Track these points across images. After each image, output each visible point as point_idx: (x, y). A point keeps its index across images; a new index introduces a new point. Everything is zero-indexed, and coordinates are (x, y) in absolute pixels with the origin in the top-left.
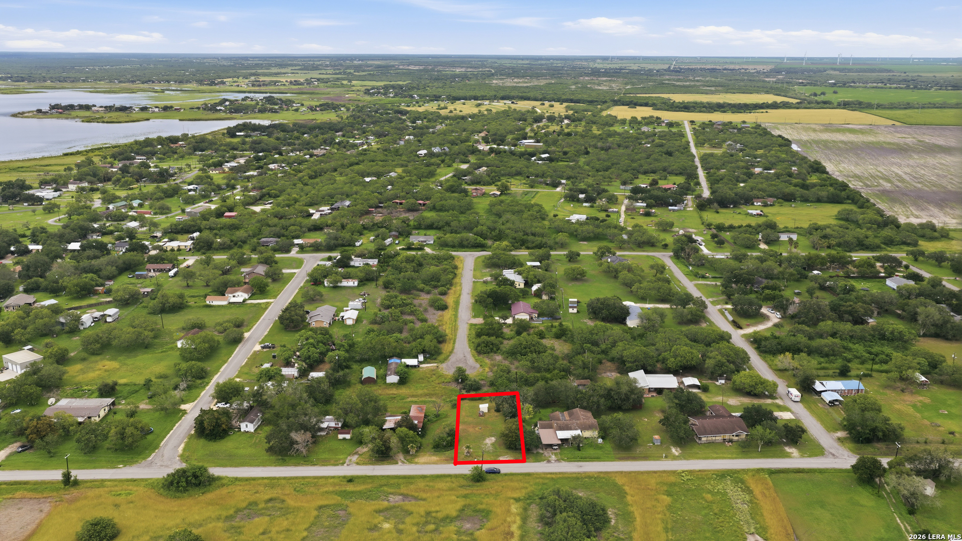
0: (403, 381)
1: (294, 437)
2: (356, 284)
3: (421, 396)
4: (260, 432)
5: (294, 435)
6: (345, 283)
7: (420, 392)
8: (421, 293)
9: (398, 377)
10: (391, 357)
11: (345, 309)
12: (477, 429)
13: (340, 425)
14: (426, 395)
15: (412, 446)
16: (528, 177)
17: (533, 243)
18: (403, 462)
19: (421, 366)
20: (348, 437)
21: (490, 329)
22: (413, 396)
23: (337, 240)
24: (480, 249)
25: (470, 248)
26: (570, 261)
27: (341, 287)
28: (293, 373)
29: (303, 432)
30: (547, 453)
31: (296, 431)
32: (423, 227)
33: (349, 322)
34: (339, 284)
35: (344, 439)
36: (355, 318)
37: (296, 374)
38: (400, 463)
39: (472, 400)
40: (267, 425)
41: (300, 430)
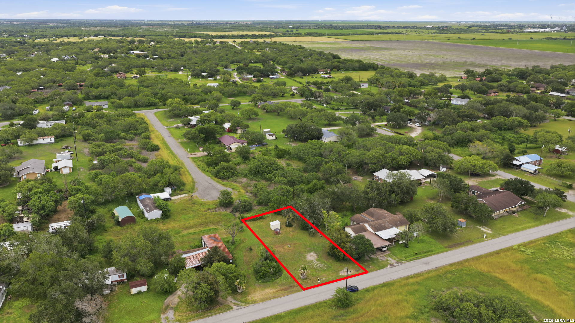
0: (166, 216)
1: (80, 306)
2: (53, 140)
3: (195, 226)
4: (10, 311)
5: (79, 305)
6: (41, 141)
7: (192, 222)
8: (126, 141)
9: (161, 212)
10: (139, 194)
11: (54, 160)
12: (286, 247)
13: (125, 277)
14: (201, 225)
15: (240, 283)
16: (153, 68)
17: (195, 99)
18: (237, 305)
19: (173, 198)
20: (144, 288)
21: (221, 157)
22: (187, 228)
23: (14, 110)
24: (154, 107)
25: (144, 107)
26: (233, 108)
27: (37, 145)
28: (25, 228)
29: (89, 297)
30: (380, 256)
31: (81, 299)
32: (91, 98)
33: (66, 171)
34: (35, 142)
35: (139, 293)
36: (72, 166)
37: (30, 229)
38: (235, 307)
39: (254, 220)
40: (16, 299)
41: (85, 295)
